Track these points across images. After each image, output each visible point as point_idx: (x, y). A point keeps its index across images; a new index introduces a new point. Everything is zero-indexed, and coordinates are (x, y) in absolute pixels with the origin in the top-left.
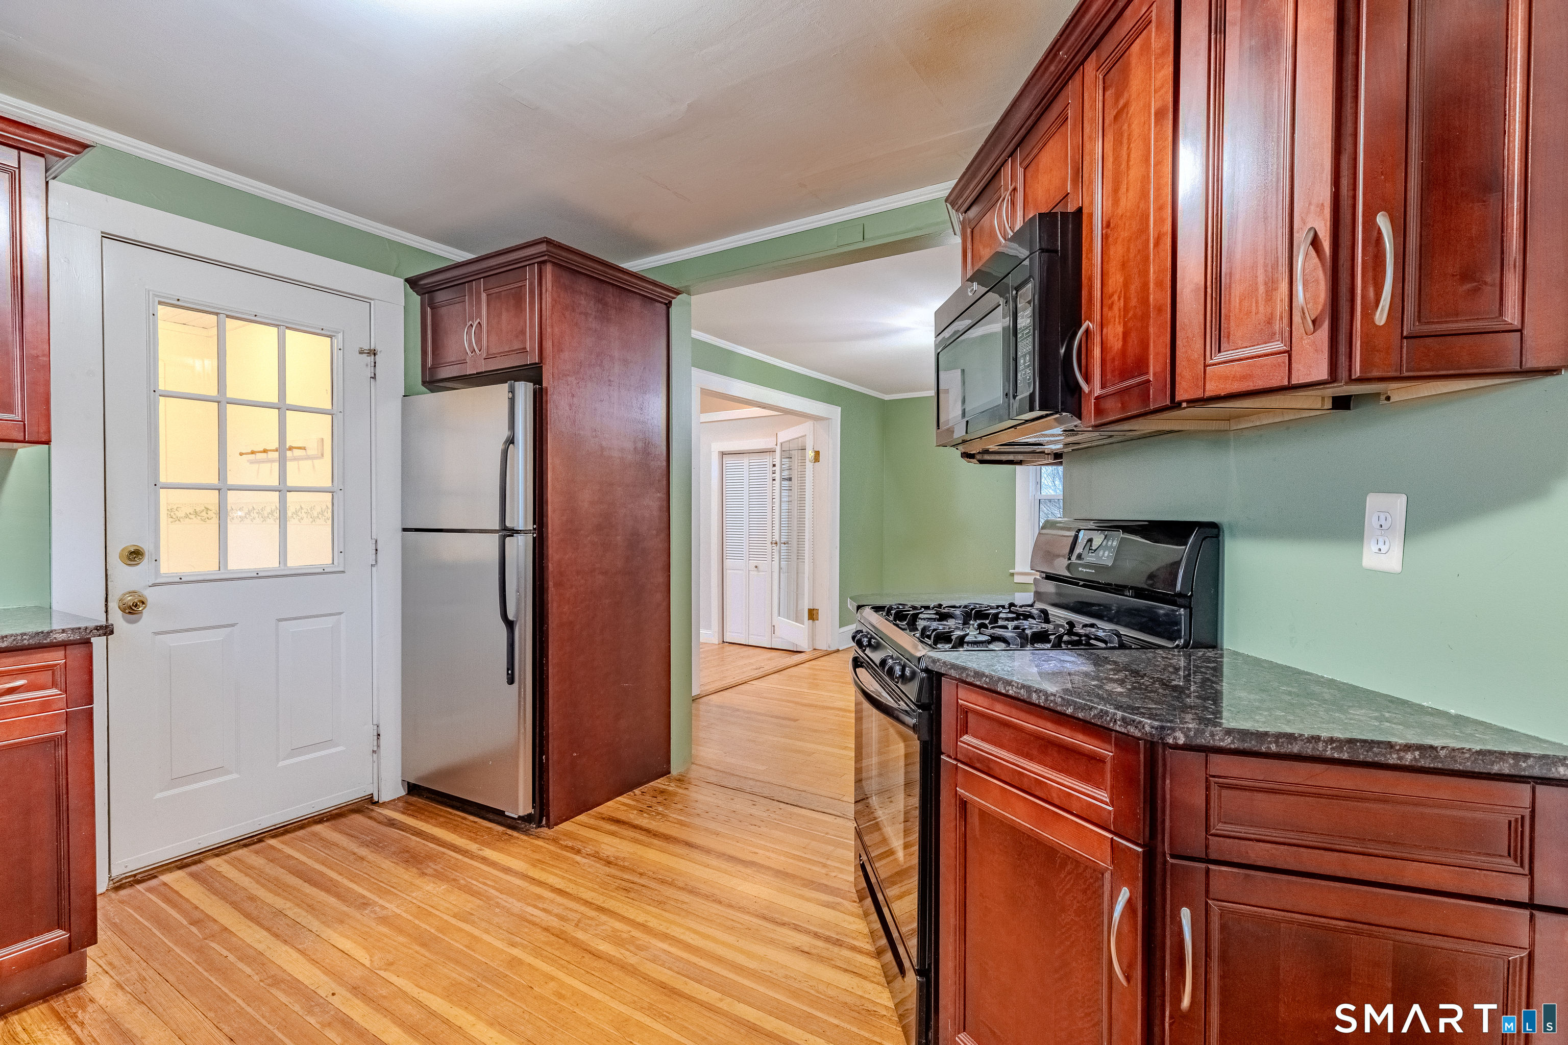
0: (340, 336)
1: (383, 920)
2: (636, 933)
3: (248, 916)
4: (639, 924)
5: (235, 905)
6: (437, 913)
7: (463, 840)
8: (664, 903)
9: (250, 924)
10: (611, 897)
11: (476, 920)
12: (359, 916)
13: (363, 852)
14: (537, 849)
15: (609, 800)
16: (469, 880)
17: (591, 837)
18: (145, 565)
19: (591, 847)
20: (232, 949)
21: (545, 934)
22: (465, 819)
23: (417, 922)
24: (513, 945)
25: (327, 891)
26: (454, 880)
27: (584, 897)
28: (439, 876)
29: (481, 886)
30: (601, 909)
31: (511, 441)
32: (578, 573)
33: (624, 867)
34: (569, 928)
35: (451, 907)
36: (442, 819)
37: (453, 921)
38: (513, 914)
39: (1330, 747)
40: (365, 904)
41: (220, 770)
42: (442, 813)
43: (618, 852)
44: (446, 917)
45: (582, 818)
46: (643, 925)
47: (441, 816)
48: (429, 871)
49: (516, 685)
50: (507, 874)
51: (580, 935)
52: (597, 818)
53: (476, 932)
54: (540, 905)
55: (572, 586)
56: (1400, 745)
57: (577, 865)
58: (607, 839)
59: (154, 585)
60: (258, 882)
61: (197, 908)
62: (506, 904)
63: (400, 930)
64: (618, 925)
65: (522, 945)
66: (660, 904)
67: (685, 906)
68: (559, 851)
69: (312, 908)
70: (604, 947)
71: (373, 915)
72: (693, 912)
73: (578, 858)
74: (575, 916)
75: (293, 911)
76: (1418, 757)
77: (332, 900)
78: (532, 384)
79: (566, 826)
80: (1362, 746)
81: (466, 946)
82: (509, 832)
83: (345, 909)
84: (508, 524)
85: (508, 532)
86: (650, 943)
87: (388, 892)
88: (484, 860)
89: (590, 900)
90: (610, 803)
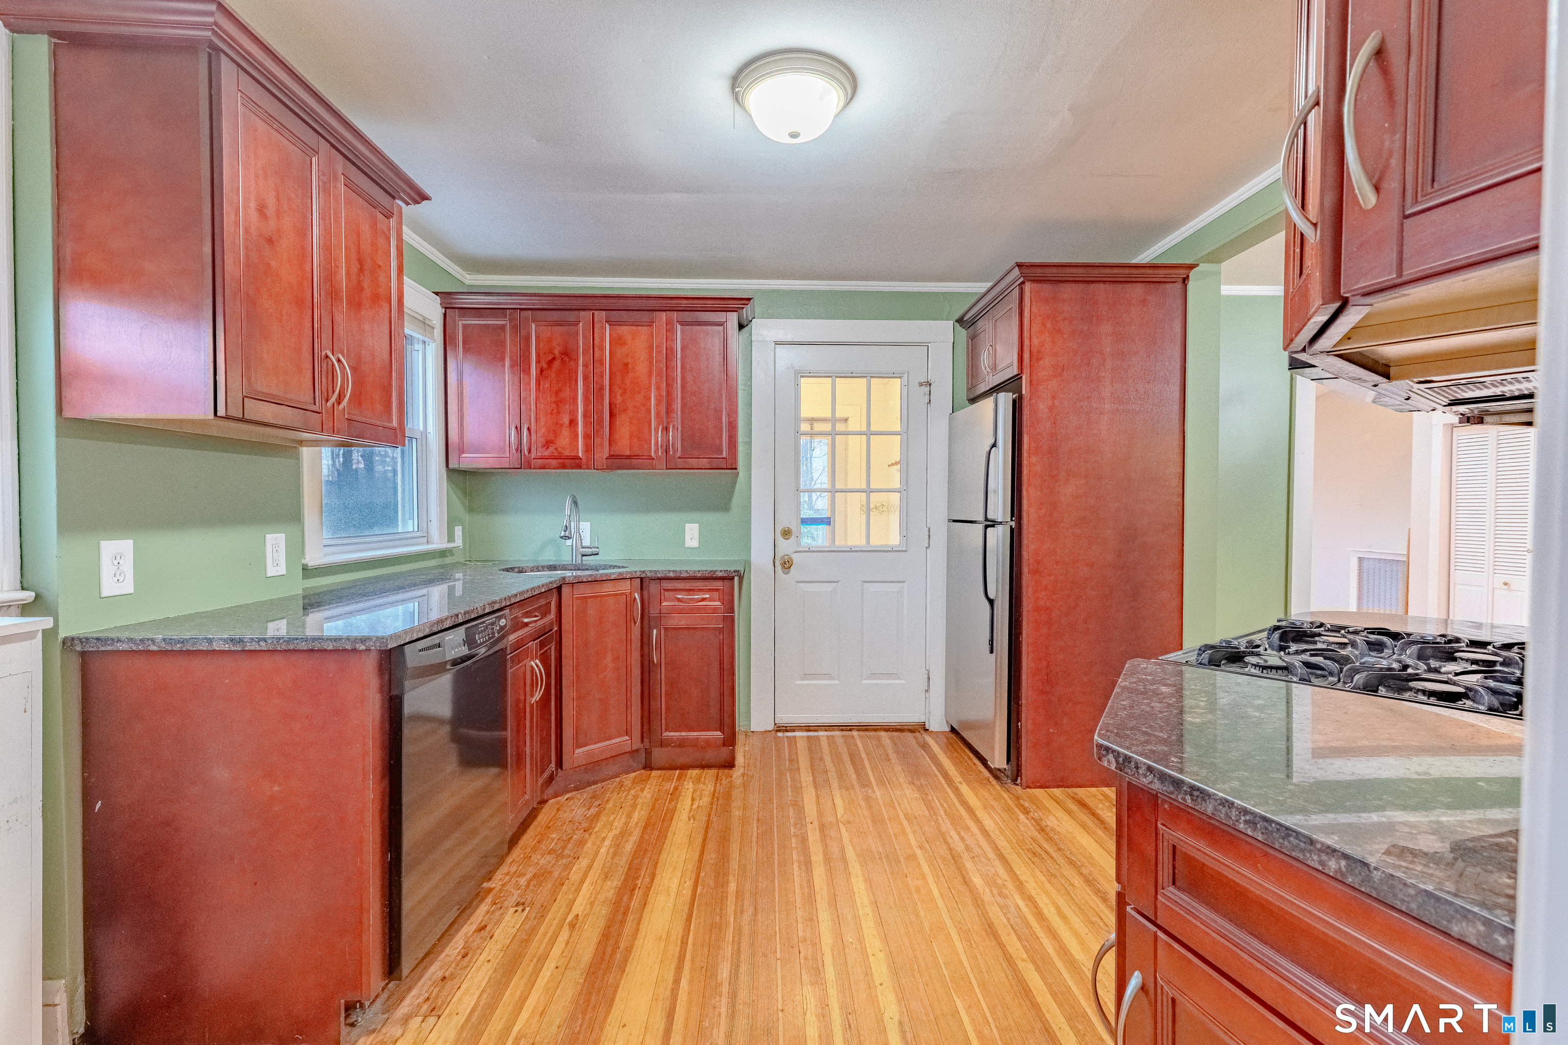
0: (906, 375)
1: (867, 799)
2: (1010, 884)
3: (812, 766)
4: (1018, 880)
5: (812, 759)
6: (898, 807)
7: (956, 773)
8: (1055, 877)
9: (810, 772)
10: (1018, 854)
11: (915, 823)
12: (858, 790)
13: (893, 756)
14: (998, 798)
15: (1093, 786)
16: (935, 798)
17: (1047, 805)
18: (793, 539)
19: (1040, 813)
20: (793, 780)
21: (947, 852)
22: (970, 759)
23: (883, 807)
24: (921, 848)
25: (856, 769)
26: (926, 794)
27: (997, 843)
28: (920, 789)
29: (938, 804)
30: (1001, 857)
31: (994, 445)
32: (1057, 563)
33: (1051, 838)
34: (966, 857)
35: (909, 808)
36: (956, 754)
37: (902, 817)
38: (940, 831)
39: (1243, 818)
40: (865, 784)
41: (828, 676)
42: (959, 751)
43: (1058, 826)
44: (900, 812)
45: (1057, 792)
46: (1021, 883)
47: (957, 752)
48: (918, 783)
49: (994, 654)
50: (961, 805)
51: (969, 865)
52: (1069, 796)
53: (908, 829)
54: (962, 834)
55: (1050, 575)
56: (1322, 844)
57: (1016, 821)
58: (1060, 813)
59: (796, 552)
60: (830, 752)
61: (797, 753)
62: (942, 823)
63: (870, 807)
64: (1002, 872)
65: (926, 851)
66: (1051, 876)
67: (1070, 888)
68: (1013, 806)
69: (841, 776)
70: (977, 881)
71: (865, 793)
72: (1073, 895)
73: (1022, 817)
74: (977, 851)
75: (832, 774)
76: (1344, 869)
77: (854, 776)
78: (1011, 394)
79: (1038, 792)
80: (1278, 830)
81: (895, 835)
82: (992, 779)
83: (855, 783)
84: (990, 517)
85: (991, 524)
86: (1012, 895)
87: (884, 785)
88: (957, 792)
89: (999, 847)
90: (1093, 790)
